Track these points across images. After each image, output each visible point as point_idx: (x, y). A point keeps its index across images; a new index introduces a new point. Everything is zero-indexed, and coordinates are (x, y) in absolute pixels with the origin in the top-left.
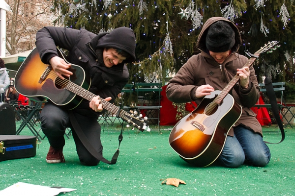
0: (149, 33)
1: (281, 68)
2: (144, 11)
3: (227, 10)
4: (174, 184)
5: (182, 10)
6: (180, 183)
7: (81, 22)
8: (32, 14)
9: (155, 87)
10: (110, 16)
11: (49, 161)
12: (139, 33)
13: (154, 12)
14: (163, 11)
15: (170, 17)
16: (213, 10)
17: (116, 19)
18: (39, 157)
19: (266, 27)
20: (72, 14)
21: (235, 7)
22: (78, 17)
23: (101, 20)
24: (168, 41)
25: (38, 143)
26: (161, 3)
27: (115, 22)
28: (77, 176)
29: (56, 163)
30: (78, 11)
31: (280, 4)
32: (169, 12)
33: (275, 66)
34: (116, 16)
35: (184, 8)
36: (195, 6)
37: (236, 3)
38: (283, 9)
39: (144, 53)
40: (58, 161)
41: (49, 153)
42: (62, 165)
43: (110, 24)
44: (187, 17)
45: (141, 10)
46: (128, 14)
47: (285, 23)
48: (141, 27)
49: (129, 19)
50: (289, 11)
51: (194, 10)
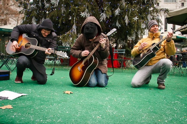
0: (66, 22)
1: (126, 42)
2: (64, 12)
3: (102, 15)
4: (68, 93)
5: (82, 13)
6: (71, 93)
7: (33, 14)
8: (8, 4)
9: (67, 48)
10: (47, 12)
11: (16, 82)
12: (61, 22)
13: (68, 13)
14: (73, 12)
15: (76, 15)
16: (96, 14)
17: (50, 14)
18: (11, 80)
19: (119, 24)
20: (29, 10)
21: (106, 14)
22: (32, 11)
23: (43, 14)
24: (74, 27)
25: (10, 74)
26: (72, 9)
27: (50, 16)
28: (29, 89)
29: (19, 83)
30: (32, 8)
31: (125, 15)
32: (76, 13)
33: (123, 41)
34: (50, 13)
35: (83, 12)
36: (88, 12)
37: (106, 12)
38: (126, 17)
39: (63, 31)
40: (20, 82)
41: (16, 79)
42: (22, 84)
43: (47, 16)
44: (84, 16)
45: (62, 11)
46: (56, 13)
47: (127, 24)
48: (62, 19)
49: (56, 15)
50: (128, 19)
51: (88, 13)
